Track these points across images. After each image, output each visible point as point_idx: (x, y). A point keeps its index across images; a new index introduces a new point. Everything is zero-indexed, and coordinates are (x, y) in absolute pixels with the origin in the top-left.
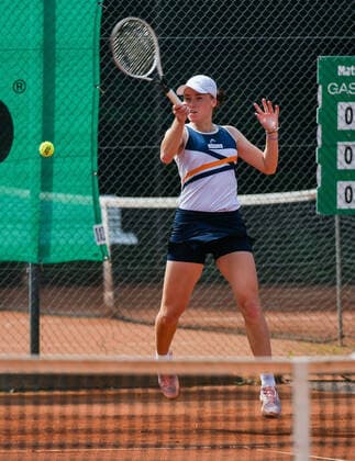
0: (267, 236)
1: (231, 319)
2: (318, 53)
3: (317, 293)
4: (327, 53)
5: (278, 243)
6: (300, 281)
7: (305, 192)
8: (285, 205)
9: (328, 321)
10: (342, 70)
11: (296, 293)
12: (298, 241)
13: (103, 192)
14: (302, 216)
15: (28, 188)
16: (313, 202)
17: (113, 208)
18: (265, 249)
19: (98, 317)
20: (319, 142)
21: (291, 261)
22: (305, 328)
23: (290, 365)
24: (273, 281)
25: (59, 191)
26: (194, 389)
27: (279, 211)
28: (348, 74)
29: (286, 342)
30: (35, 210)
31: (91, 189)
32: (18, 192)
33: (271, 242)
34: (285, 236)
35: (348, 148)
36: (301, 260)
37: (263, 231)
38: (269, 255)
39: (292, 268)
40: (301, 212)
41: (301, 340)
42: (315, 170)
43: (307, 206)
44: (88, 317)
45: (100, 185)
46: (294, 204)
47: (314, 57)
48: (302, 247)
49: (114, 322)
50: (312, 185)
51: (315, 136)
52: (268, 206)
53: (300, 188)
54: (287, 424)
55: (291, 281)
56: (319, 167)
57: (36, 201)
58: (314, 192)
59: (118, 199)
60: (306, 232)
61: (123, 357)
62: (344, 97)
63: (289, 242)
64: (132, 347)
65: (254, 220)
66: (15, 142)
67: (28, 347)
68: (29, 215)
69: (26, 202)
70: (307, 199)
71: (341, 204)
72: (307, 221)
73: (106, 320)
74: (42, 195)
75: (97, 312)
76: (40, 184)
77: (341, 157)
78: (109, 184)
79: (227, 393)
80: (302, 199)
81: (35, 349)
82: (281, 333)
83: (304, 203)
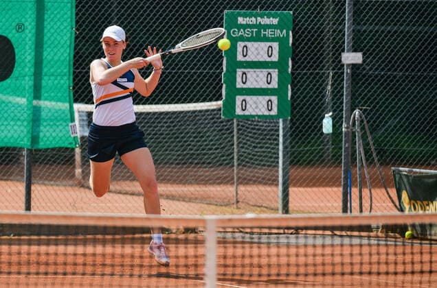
0: (188, 133)
1: (163, 189)
2: (225, 8)
3: (220, 172)
4: (231, 8)
5: (195, 137)
6: (209, 163)
7: (214, 103)
8: (200, 111)
9: (228, 190)
10: (241, 20)
11: (207, 171)
12: (209, 136)
13: (76, 101)
14: (213, 118)
15: (25, 97)
16: (220, 110)
17: (83, 112)
18: (186, 142)
19: (72, 186)
20: (225, 69)
21: (203, 150)
22: (212, 196)
23: (204, 221)
24: (191, 163)
25: (46, 99)
26: (137, 236)
27: (196, 116)
28: (244, 23)
29: (200, 205)
30: (29, 112)
31: (68, 98)
32: (18, 99)
33: (190, 137)
34: (200, 133)
35: (244, 73)
36: (210, 149)
37: (185, 129)
38: (189, 145)
39: (205, 154)
40: (211, 117)
41: (210, 204)
42: (221, 87)
43: (215, 112)
44: (65, 186)
45: (74, 96)
46: (207, 111)
47: (222, 11)
48: (212, 140)
49: (82, 189)
50: (219, 98)
51: (221, 64)
52: (189, 112)
53: (210, 100)
54: (200, 261)
55: (204, 163)
56: (224, 86)
57: (30, 106)
58: (220, 103)
59: (86, 105)
60: (214, 130)
61: (89, 214)
62: (242, 39)
63: (202, 137)
64: (94, 207)
65: (179, 121)
66: (16, 65)
67: (23, 206)
68: (26, 115)
69: (23, 106)
70: (215, 107)
71: (239, 111)
72: (215, 122)
73: (76, 188)
74: (35, 102)
75: (71, 182)
76: (32, 95)
77: (239, 79)
78: (80, 96)
80: (212, 108)
81: (28, 208)
82: (196, 199)
83: (213, 110)
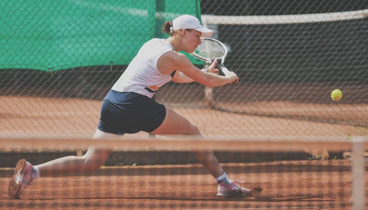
0: (330, 46)
1: (305, 109)
5: (339, 51)
6: (356, 80)
7: (360, 12)
8: (345, 21)
11: (354, 89)
12: (355, 49)
13: (204, 12)
14: (359, 29)
15: (146, 8)
17: (212, 24)
18: (329, 56)
19: (201, 108)
21: (349, 64)
22: (360, 116)
23: (350, 144)
24: (336, 80)
25: (170, 11)
26: (275, 163)
27: (340, 26)
29: (347, 127)
30: (151, 26)
31: (194, 9)
32: (138, 11)
33: (334, 50)
34: (344, 45)
36: (357, 64)
37: (328, 41)
38: (333, 60)
39: (350, 70)
40: (356, 27)
41: (358, 126)
43: (362, 22)
44: (193, 108)
45: (202, 6)
46: (352, 21)
48: (358, 54)
49: (213, 112)
52: (332, 22)
53: (356, 9)
54: (346, 189)
55: (349, 80)
57: (153, 19)
59: (216, 17)
60: (361, 42)
61: (220, 137)
63: (348, 50)
64: (227, 132)
65: (321, 33)
68: (147, 29)
69: (144, 19)
70: (362, 17)
72: (361, 34)
73: (207, 111)
74: (157, 14)
75: (200, 104)
76: (155, 6)
78: (208, 6)
79: (301, 166)
80: (358, 17)
82: (343, 120)
83: (359, 20)
